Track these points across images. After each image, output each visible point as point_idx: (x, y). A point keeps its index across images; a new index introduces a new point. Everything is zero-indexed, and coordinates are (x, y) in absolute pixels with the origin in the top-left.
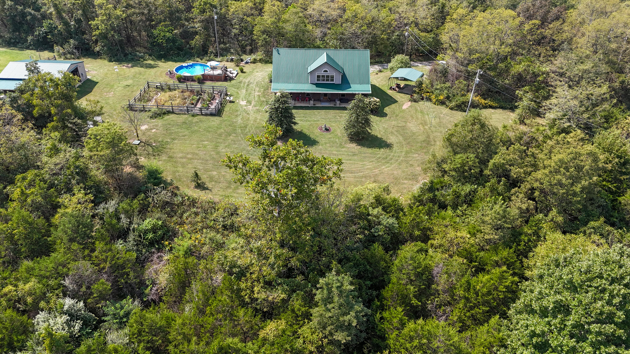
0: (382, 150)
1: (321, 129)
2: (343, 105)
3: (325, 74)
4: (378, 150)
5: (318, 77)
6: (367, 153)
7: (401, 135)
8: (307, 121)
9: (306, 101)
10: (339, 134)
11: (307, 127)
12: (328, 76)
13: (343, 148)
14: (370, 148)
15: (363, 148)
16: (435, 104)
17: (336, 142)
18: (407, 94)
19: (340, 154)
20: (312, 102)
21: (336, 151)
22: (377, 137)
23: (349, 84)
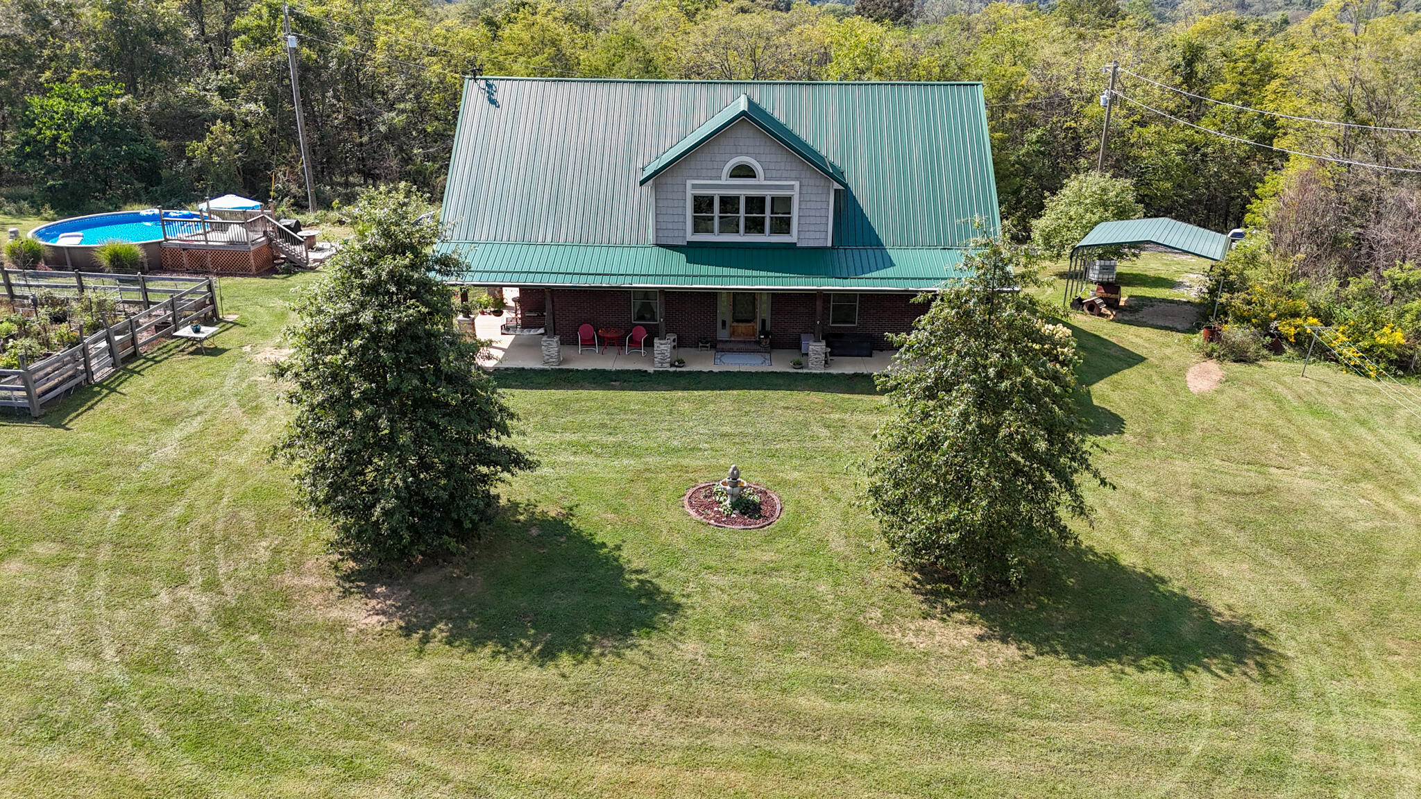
0: (1204, 681)
1: (704, 501)
2: (848, 367)
3: (743, 189)
4: (1169, 680)
5: (702, 204)
6: (1093, 711)
7: (1286, 552)
8: (617, 451)
9: (634, 343)
10: (837, 544)
11: (610, 490)
12: (756, 203)
13: (878, 655)
14: (1096, 656)
15: (1043, 664)
16: (1360, 371)
17: (814, 603)
18: (1172, 329)
19: (859, 725)
20: (663, 347)
21: (825, 687)
22: (1112, 562)
23: (878, 244)
